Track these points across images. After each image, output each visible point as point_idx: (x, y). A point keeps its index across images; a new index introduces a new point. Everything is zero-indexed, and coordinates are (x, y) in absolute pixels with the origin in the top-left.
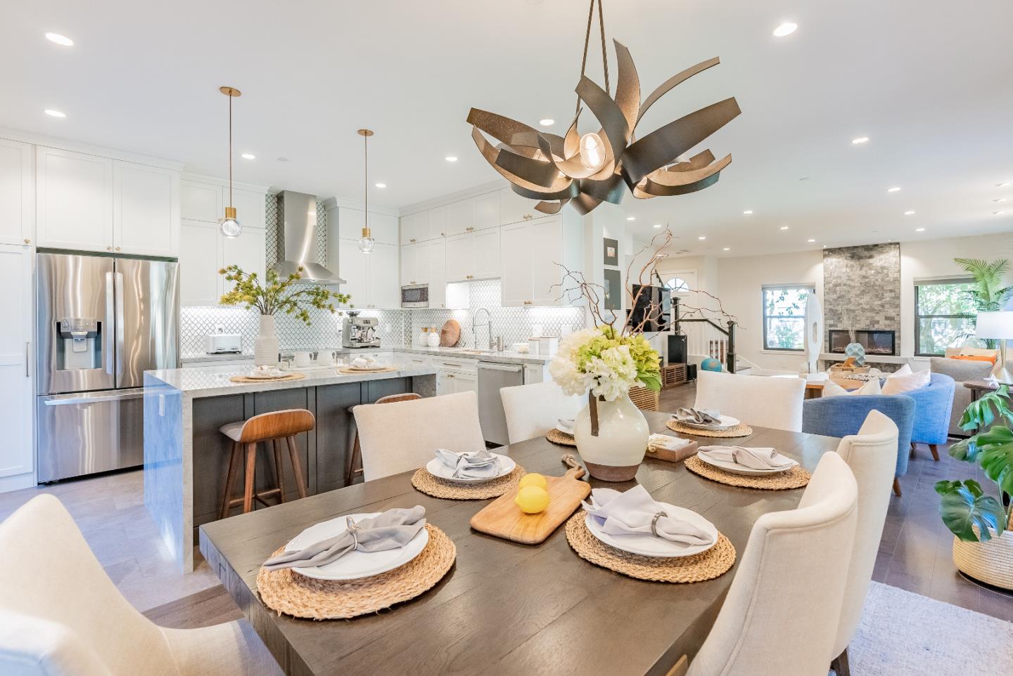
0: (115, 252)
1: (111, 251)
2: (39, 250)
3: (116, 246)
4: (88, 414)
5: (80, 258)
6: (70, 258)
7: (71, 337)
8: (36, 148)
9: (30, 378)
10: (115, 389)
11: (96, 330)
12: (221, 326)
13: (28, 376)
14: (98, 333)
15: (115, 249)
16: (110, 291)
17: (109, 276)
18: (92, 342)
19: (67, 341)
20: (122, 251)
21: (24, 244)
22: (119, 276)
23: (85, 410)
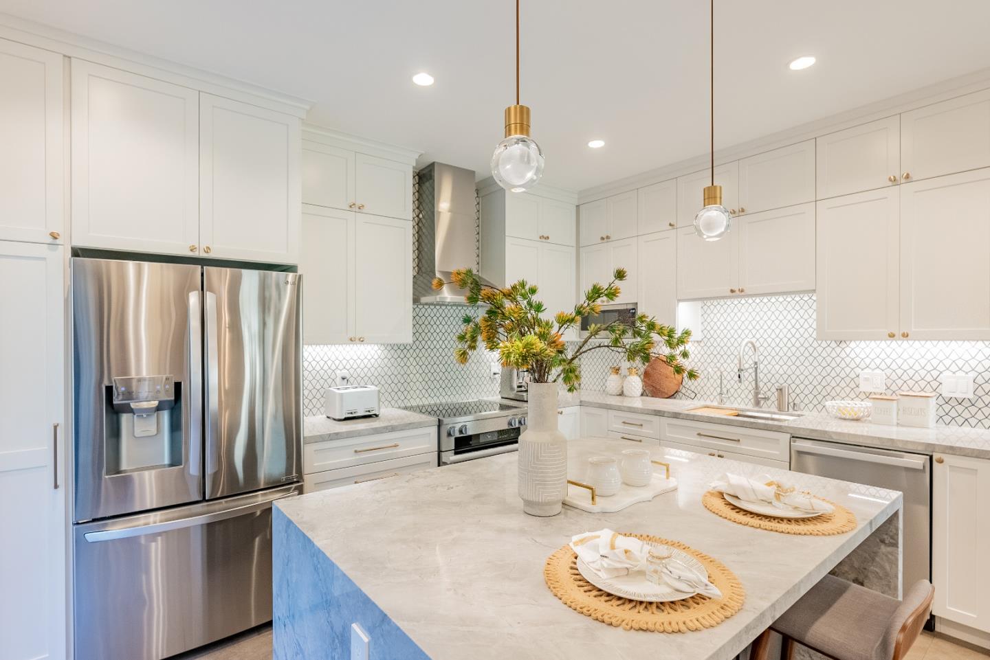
0: (203, 255)
1: (196, 254)
2: (77, 252)
3: (203, 246)
4: (156, 551)
5: (146, 265)
6: (131, 265)
7: (131, 411)
8: (70, 61)
9: (61, 490)
10: (204, 500)
11: (173, 398)
12: (345, 373)
13: (56, 486)
14: (175, 403)
15: (202, 251)
16: (195, 323)
17: (194, 299)
18: (165, 416)
19: (125, 418)
20: (213, 255)
21: (50, 240)
22: (210, 298)
23: (153, 544)
